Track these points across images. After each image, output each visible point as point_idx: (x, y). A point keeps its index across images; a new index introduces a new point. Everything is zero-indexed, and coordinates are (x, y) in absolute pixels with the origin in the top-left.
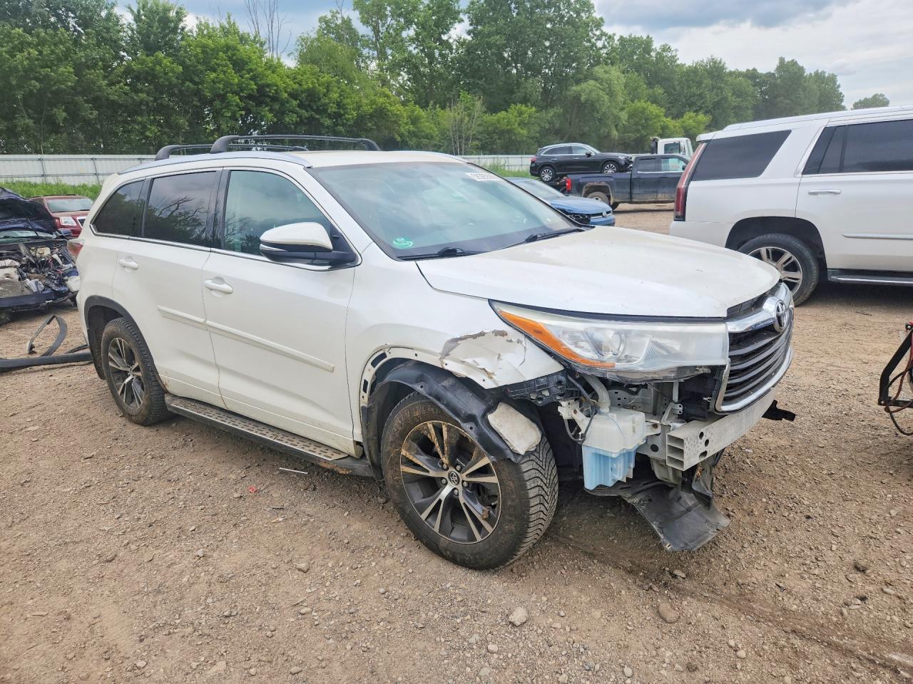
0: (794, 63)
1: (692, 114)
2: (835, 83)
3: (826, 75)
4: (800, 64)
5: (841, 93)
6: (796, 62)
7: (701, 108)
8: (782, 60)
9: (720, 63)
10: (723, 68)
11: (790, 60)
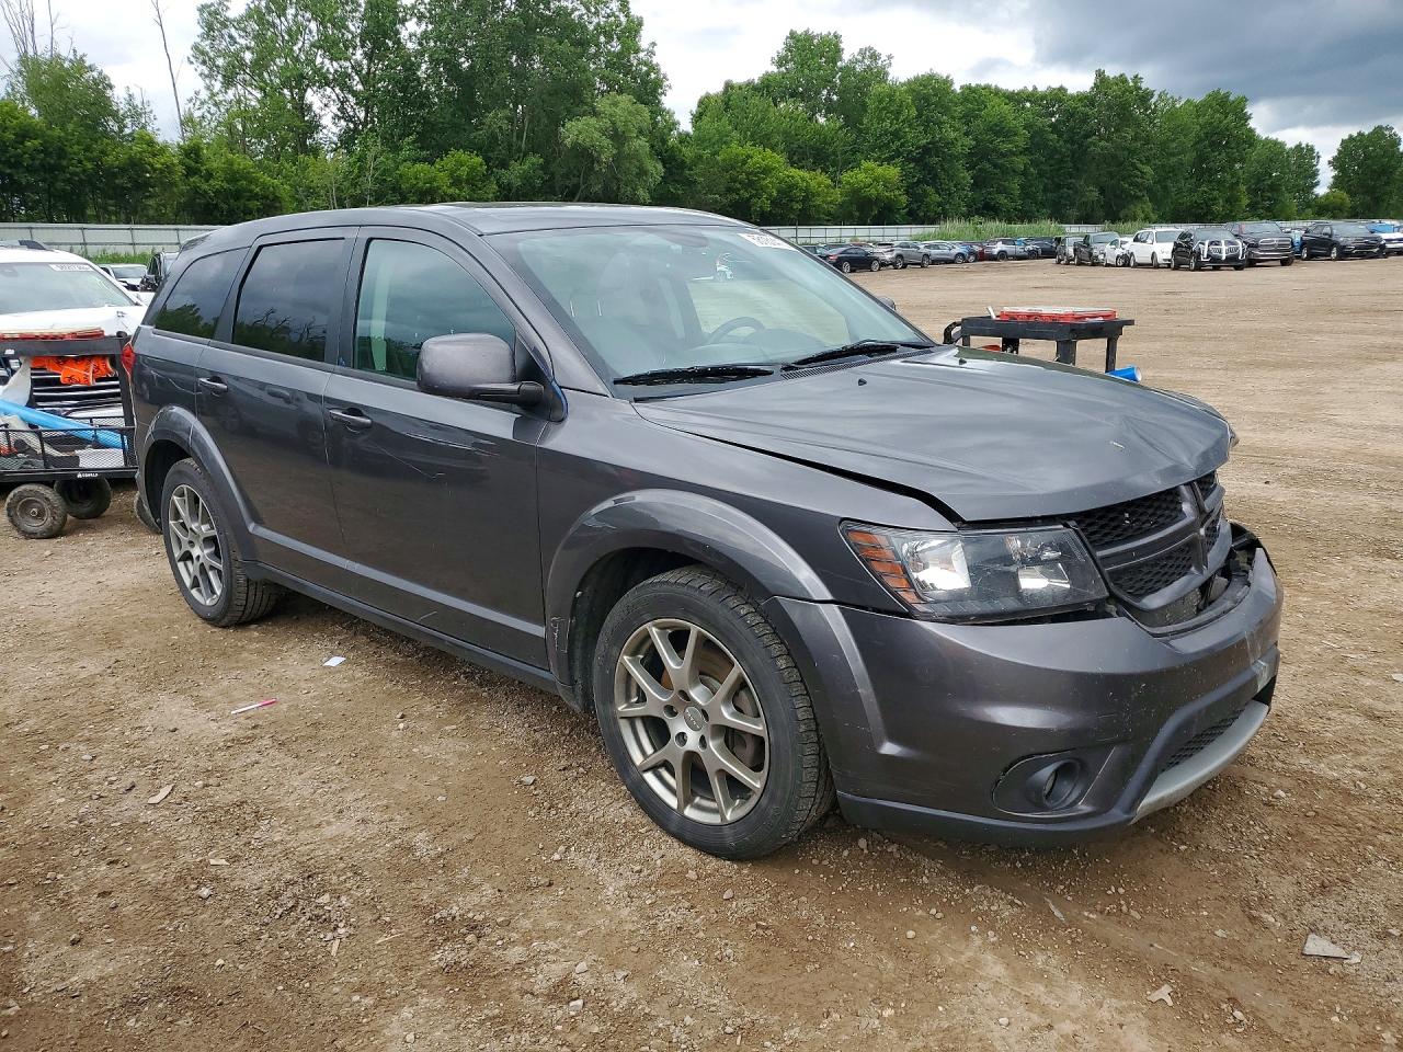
1: (871, 164)
3: (1232, 98)
7: (898, 154)
8: (1100, 74)
11: (1114, 75)
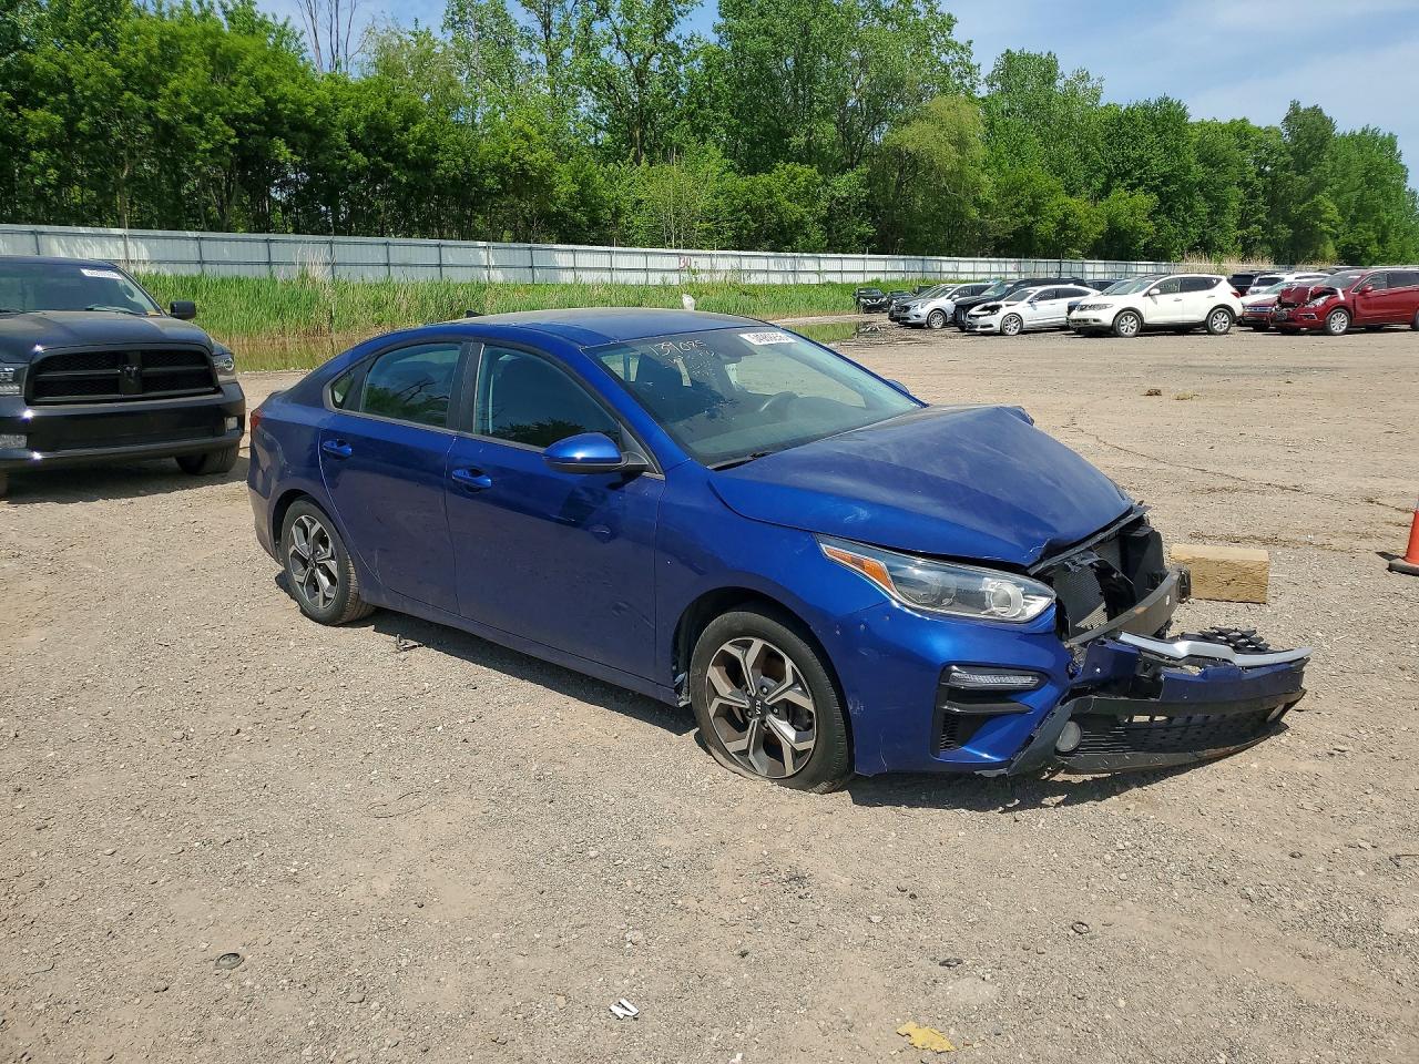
0: (1316, 111)
2: (1394, 149)
3: (1381, 134)
4: (1327, 113)
5: (1403, 167)
6: (1320, 110)
7: (1141, 181)
8: (1293, 104)
9: (1179, 105)
10: (1183, 115)
11: (1311, 105)
